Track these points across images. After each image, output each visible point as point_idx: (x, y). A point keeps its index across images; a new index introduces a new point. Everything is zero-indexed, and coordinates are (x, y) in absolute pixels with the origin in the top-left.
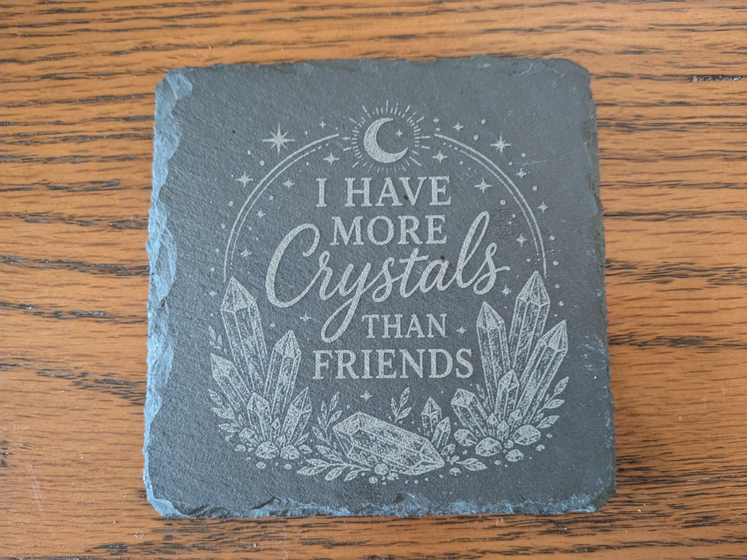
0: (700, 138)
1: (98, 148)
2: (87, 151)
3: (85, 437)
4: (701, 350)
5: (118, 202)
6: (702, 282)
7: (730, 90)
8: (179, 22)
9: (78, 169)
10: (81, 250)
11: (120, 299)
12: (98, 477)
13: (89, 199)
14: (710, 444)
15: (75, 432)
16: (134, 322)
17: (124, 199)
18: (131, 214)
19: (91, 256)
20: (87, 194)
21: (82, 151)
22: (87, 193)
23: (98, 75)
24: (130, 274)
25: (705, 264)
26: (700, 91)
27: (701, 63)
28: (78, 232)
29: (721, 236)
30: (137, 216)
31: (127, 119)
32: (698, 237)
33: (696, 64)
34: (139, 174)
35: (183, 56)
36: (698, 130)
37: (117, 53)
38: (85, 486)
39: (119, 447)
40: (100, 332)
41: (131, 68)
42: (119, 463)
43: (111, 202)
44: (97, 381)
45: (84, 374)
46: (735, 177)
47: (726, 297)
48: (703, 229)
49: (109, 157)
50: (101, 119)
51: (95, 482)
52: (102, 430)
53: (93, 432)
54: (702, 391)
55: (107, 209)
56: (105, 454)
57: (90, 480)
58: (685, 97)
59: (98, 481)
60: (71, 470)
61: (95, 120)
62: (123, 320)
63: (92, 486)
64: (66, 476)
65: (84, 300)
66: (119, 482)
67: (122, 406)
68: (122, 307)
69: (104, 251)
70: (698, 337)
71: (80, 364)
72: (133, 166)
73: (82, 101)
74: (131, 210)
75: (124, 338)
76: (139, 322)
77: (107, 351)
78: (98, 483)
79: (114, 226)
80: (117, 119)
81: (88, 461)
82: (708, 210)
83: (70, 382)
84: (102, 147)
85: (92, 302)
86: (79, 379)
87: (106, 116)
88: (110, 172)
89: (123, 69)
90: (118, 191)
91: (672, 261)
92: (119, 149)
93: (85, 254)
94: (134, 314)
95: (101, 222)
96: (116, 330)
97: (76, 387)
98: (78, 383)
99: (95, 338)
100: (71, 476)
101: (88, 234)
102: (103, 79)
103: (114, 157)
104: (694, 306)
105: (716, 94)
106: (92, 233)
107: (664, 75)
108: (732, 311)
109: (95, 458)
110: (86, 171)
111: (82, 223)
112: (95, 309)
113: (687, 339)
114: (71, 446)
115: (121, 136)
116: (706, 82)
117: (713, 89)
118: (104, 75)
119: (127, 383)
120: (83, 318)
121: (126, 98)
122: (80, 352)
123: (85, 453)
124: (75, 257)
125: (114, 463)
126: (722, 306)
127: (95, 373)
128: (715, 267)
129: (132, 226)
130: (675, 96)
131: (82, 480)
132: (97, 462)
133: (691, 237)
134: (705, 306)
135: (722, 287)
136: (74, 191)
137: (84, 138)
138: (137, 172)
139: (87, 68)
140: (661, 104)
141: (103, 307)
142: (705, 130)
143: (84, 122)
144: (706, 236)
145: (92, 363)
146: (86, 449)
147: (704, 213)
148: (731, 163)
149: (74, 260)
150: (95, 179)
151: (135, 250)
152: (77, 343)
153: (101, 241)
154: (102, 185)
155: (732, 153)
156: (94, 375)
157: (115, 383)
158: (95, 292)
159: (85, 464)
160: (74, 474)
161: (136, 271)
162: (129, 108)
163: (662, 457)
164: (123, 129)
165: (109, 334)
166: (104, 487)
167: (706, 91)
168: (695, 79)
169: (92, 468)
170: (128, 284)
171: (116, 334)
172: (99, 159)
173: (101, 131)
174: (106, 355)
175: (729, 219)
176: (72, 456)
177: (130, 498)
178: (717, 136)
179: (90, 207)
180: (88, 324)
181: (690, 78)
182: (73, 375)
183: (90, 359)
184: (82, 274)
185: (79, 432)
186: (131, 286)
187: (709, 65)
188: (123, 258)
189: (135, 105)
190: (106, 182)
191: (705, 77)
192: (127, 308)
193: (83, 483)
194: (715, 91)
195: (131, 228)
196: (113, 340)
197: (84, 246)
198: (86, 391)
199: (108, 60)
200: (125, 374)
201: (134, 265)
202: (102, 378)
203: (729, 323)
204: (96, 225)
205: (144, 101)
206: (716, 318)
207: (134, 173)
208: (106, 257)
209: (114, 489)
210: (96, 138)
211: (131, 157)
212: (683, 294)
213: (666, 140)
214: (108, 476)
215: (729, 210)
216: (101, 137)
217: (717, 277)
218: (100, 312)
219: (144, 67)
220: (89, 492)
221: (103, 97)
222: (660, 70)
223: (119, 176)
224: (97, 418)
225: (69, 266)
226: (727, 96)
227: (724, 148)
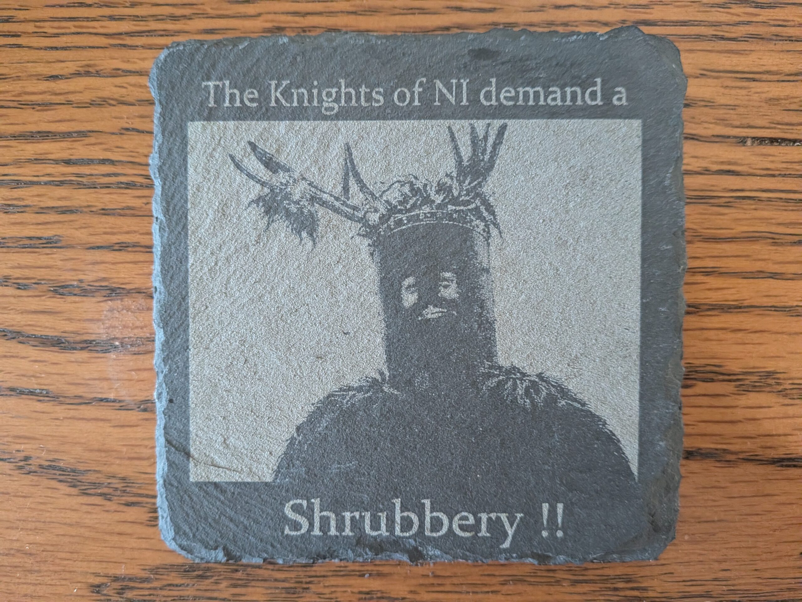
0: (747, 216)
1: (33, 196)
2: (23, 199)
3: (29, 526)
4: (718, 464)
5: (60, 263)
6: (729, 388)
7: (789, 158)
8: (129, 41)
9: (13, 221)
10: (18, 317)
11: (64, 376)
12: (45, 569)
13: (26, 258)
14: (716, 566)
15: (20, 520)
16: (80, 404)
17: (66, 260)
18: (75, 278)
19: (29, 325)
20: (23, 252)
21: (15, 199)
22: (24, 250)
23: (33, 105)
24: (75, 349)
25: (734, 367)
26: (753, 158)
27: (759, 122)
28: (14, 297)
29: (757, 335)
30: (81, 281)
31: (68, 162)
32: (730, 335)
33: (752, 123)
34: (83, 230)
35: (134, 85)
36: (745, 207)
37: (54, 78)
38: (32, 578)
39: (67, 539)
40: (43, 412)
41: (71, 97)
42: (68, 556)
43: (51, 263)
44: (41, 466)
45: (26, 458)
46: (782, 265)
47: (754, 405)
48: (737, 326)
49: (48, 208)
50: (37, 161)
51: (42, 574)
52: (48, 520)
53: (40, 522)
54: (715, 509)
55: (47, 271)
56: (52, 545)
57: (36, 571)
58: (735, 164)
59: (45, 574)
60: (16, 561)
61: (29, 161)
62: (68, 401)
63: (39, 578)
64: (11, 566)
65: (24, 375)
66: (68, 576)
67: (69, 495)
68: (67, 386)
69: (44, 320)
70: (717, 449)
71: (23, 447)
72: (76, 221)
73: (15, 137)
74: (73, 273)
75: (69, 420)
76: (85, 403)
77: (51, 434)
78: (46, 576)
79: (55, 291)
80: (57, 162)
81: (33, 551)
82: (746, 303)
83: (11, 466)
84: (38, 196)
85: (33, 378)
86: (22, 464)
87: (43, 157)
88: (49, 226)
89: (61, 99)
90: (59, 250)
91: (697, 362)
92: (60, 199)
93: (22, 323)
94: (80, 394)
95: (40, 286)
96: (60, 411)
97: (18, 471)
98: (20, 468)
99: (38, 419)
100: (16, 567)
101: (26, 299)
102: (38, 111)
103: (53, 207)
104: (717, 415)
105: (772, 162)
106: (30, 299)
107: (713, 136)
108: (759, 422)
109: (42, 549)
110: (21, 223)
111: (19, 287)
112: (36, 386)
113: (703, 452)
114: (15, 535)
115: (61, 183)
116: (762, 147)
117: (770, 155)
118: (39, 105)
119: (74, 471)
120: (23, 396)
121: (66, 135)
122: (22, 434)
123: (31, 544)
124: (13, 326)
125: (63, 555)
126: (749, 416)
127: (38, 458)
128: (744, 370)
129: (75, 292)
130: (722, 163)
131: (28, 571)
132: (44, 553)
133: (721, 335)
134: (729, 415)
135: (752, 395)
136: (8, 247)
137: (18, 184)
138: (81, 228)
139: (19, 95)
140: (706, 172)
141: (45, 385)
142: (753, 207)
143: (18, 163)
144: (740, 335)
145: (35, 447)
146: (31, 538)
147: (740, 307)
148: (780, 248)
149: (10, 329)
150: (32, 234)
151: (79, 320)
152: (18, 424)
153: (40, 308)
154: (41, 242)
155: (782, 237)
156: (38, 460)
157: (61, 469)
158: (36, 366)
159: (31, 554)
160: (18, 564)
161: (82, 345)
162: (69, 149)
163: (662, 577)
164: (63, 174)
165: (54, 416)
166: (52, 580)
167: (761, 158)
168: (749, 142)
169: (39, 560)
170: (73, 360)
171: (61, 416)
172: (36, 210)
173: (38, 176)
174: (50, 438)
175: (769, 315)
176: (16, 545)
177: (80, 593)
178: (766, 214)
179: (27, 267)
180: (29, 402)
181: (742, 141)
182: (14, 459)
183: (33, 442)
184: (20, 346)
185: (23, 521)
186: (76, 362)
187: (767, 125)
188: (67, 329)
189: (76, 145)
190: (45, 239)
191: (761, 140)
192: (72, 388)
193: (29, 575)
194: (771, 158)
195: (75, 295)
196: (58, 423)
197: (22, 313)
198: (30, 477)
199: (44, 86)
200: (72, 461)
201: (78, 338)
202: (47, 463)
203: (753, 436)
204: (36, 289)
205: (87, 140)
206: (739, 429)
207: (76, 229)
208: (46, 327)
209: (63, 582)
210: (32, 183)
211: (73, 209)
212: (705, 401)
213: (706, 217)
214: (57, 568)
215: (770, 305)
216: (38, 183)
217: (747, 382)
218: (43, 390)
219: (86, 97)
220: (36, 584)
221: (39, 132)
222: (709, 128)
223: (59, 232)
224: (42, 507)
225: (5, 335)
226: (784, 165)
227: (774, 229)
